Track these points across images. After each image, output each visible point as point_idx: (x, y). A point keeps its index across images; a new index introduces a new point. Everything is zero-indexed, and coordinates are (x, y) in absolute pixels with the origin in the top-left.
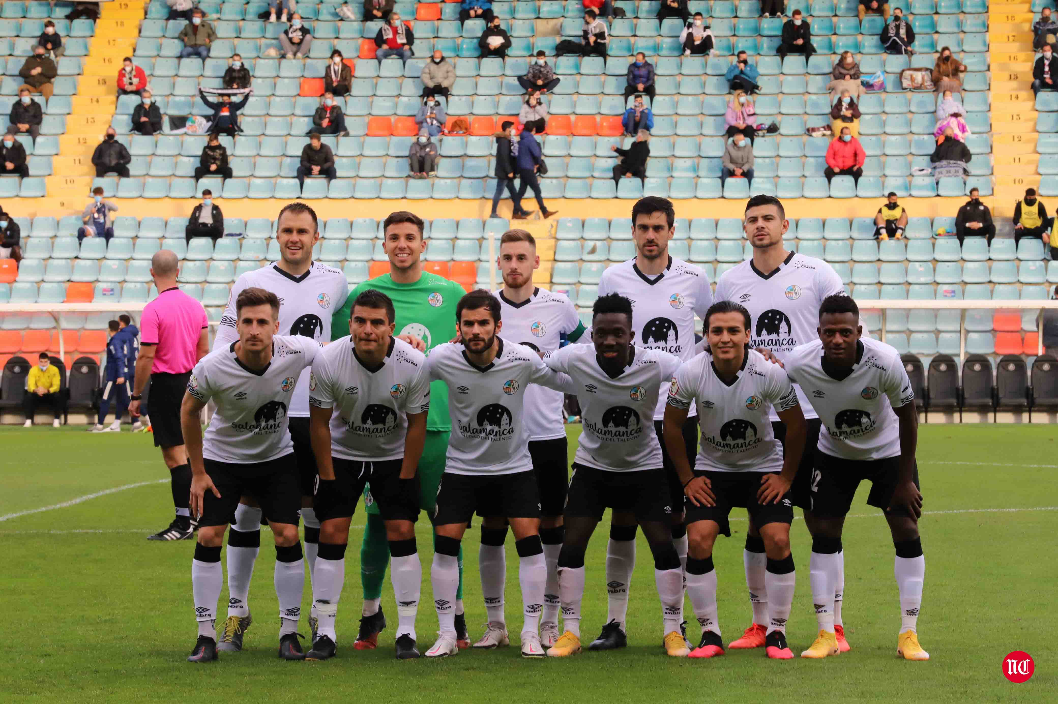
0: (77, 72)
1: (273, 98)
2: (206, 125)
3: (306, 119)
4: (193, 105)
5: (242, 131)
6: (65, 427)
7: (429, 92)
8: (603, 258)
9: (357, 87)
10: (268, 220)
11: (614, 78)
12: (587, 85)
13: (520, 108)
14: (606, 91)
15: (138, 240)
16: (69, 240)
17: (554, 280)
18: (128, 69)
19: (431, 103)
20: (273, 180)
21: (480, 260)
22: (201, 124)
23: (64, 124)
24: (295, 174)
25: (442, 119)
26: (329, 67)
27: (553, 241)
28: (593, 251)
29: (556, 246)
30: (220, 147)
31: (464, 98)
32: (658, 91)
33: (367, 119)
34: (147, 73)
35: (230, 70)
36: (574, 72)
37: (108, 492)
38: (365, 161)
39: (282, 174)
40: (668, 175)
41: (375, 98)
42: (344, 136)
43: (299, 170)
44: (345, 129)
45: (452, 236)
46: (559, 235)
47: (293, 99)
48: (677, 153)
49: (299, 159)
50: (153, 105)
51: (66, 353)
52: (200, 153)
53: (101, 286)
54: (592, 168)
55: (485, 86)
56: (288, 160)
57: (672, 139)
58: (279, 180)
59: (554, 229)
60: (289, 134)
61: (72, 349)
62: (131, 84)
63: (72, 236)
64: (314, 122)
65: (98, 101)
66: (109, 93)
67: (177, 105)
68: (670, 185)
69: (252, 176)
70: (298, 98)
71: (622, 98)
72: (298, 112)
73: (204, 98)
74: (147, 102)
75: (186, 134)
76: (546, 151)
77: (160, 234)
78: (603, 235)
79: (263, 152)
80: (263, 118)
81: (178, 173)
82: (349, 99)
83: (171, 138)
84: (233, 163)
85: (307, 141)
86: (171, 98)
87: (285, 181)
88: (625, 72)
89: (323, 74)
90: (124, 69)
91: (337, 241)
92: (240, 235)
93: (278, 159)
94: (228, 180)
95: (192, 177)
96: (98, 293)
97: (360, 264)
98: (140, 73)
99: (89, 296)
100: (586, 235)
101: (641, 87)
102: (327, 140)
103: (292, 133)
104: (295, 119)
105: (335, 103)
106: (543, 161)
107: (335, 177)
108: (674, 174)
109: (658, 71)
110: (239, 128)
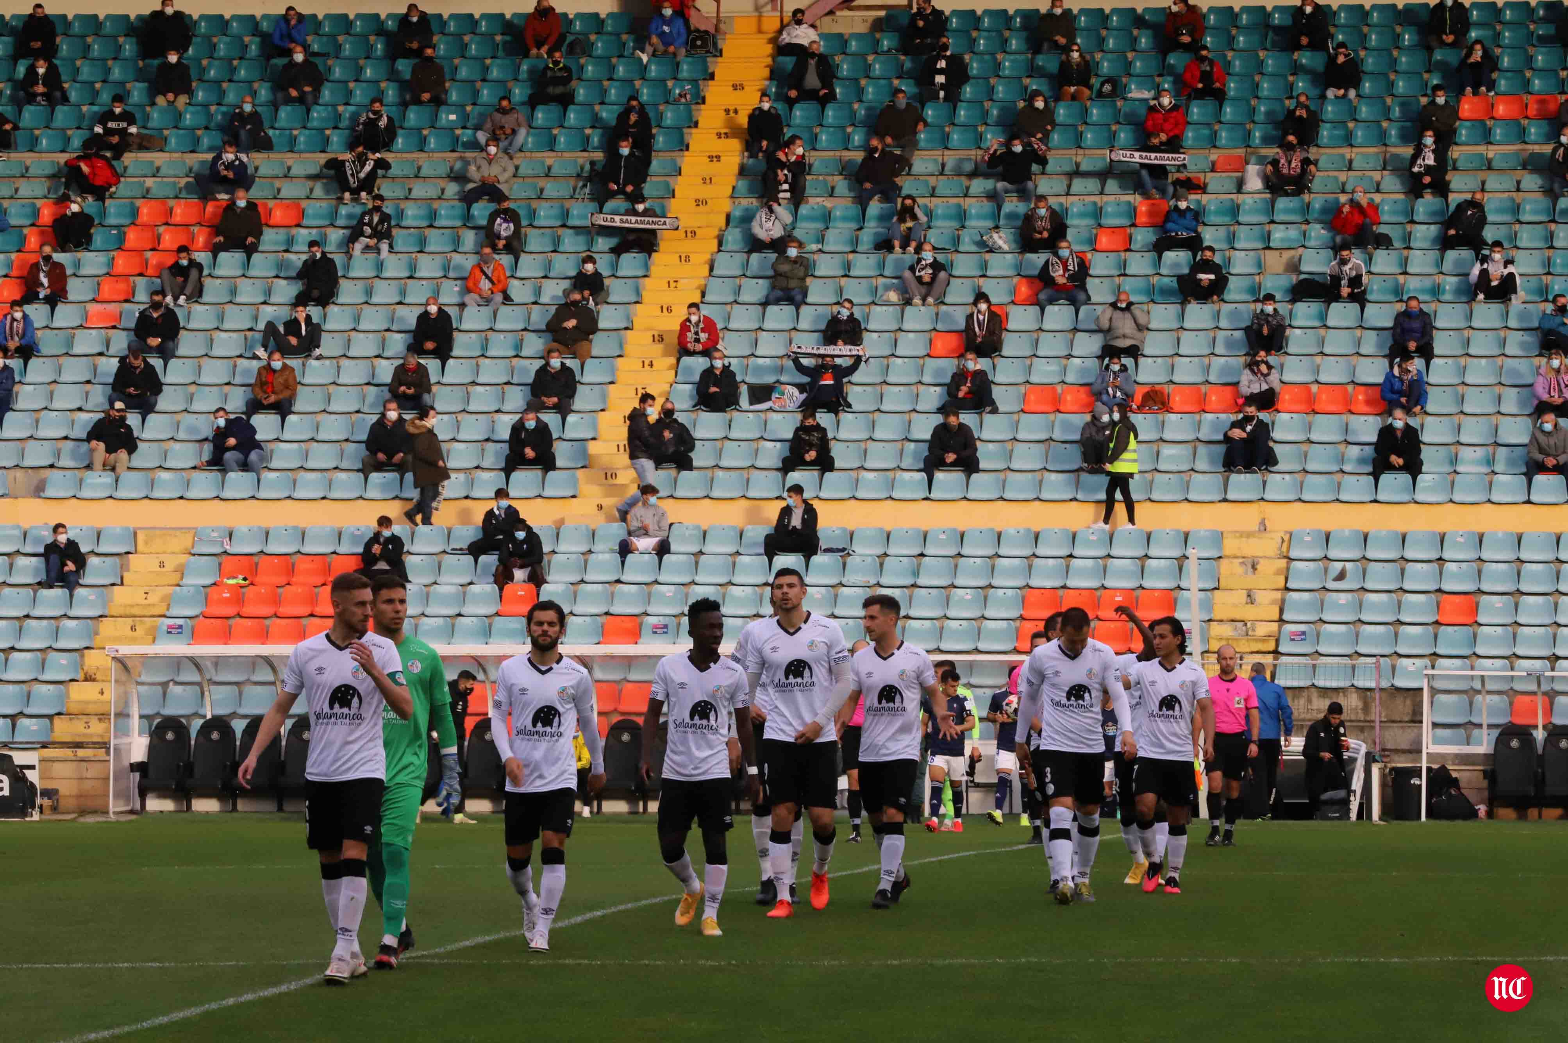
0: (623, 325)
1: (892, 360)
2: (799, 397)
3: (938, 389)
4: (781, 370)
5: (850, 406)
6: (596, 818)
7: (1110, 352)
8: (1356, 586)
9: (1011, 345)
10: (881, 529)
11: (1374, 333)
12: (1336, 342)
13: (1240, 374)
14: (1363, 351)
15: (703, 558)
16: (607, 556)
17: (1285, 617)
18: (694, 318)
19: (1116, 368)
20: (890, 474)
21: (1179, 588)
22: (792, 396)
23: (604, 397)
24: (922, 466)
25: (1127, 388)
26: (970, 317)
27: (1283, 563)
28: (1341, 576)
29: (1288, 569)
30: (818, 428)
31: (1159, 360)
32: (1437, 351)
33: (1022, 389)
34: (720, 326)
35: (835, 320)
36: (1317, 323)
37: (622, 907)
38: (1019, 447)
39: (903, 466)
40: (1449, 469)
41: (1035, 360)
42: (990, 412)
43: (926, 460)
44: (992, 403)
45: (1140, 553)
46: (1293, 554)
47: (921, 361)
48: (1464, 439)
49: (927, 445)
50: (726, 368)
51: (600, 714)
52: (790, 435)
53: (651, 620)
54: (1342, 459)
55: (1191, 344)
56: (912, 445)
57: (1456, 419)
58: (899, 474)
59: (1285, 545)
60: (914, 410)
61: (608, 708)
62: (697, 340)
63: (612, 551)
64: (949, 393)
65: (651, 365)
66: (666, 354)
67: (759, 370)
68: (1453, 483)
69: (862, 468)
70: (927, 359)
71: (1386, 362)
72: (926, 379)
73: (796, 361)
74: (718, 364)
75: (771, 409)
76: (1276, 435)
77: (732, 549)
78: (1356, 555)
79: (877, 435)
80: (878, 388)
81: (760, 464)
82: (999, 361)
83: (750, 415)
84: (837, 451)
85: (939, 419)
86: (752, 360)
87: (907, 475)
88: (1390, 324)
89: (962, 325)
90: (688, 320)
91: (978, 560)
92: (843, 550)
93: (899, 445)
94: (828, 475)
95: (777, 469)
96: (646, 631)
97: (1010, 592)
98: (709, 325)
99: (634, 635)
100: (1332, 554)
101: (1412, 346)
102: (967, 418)
103: (918, 408)
104: (922, 388)
105: (978, 367)
106: (1271, 449)
107: (977, 470)
108: (1459, 469)
109: (1438, 324)
110: (845, 400)
